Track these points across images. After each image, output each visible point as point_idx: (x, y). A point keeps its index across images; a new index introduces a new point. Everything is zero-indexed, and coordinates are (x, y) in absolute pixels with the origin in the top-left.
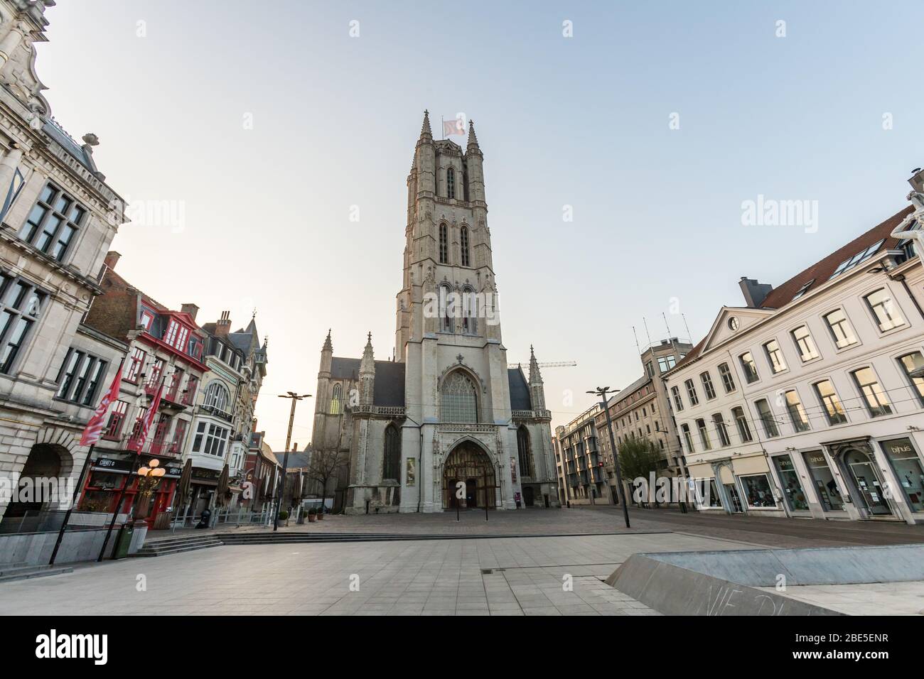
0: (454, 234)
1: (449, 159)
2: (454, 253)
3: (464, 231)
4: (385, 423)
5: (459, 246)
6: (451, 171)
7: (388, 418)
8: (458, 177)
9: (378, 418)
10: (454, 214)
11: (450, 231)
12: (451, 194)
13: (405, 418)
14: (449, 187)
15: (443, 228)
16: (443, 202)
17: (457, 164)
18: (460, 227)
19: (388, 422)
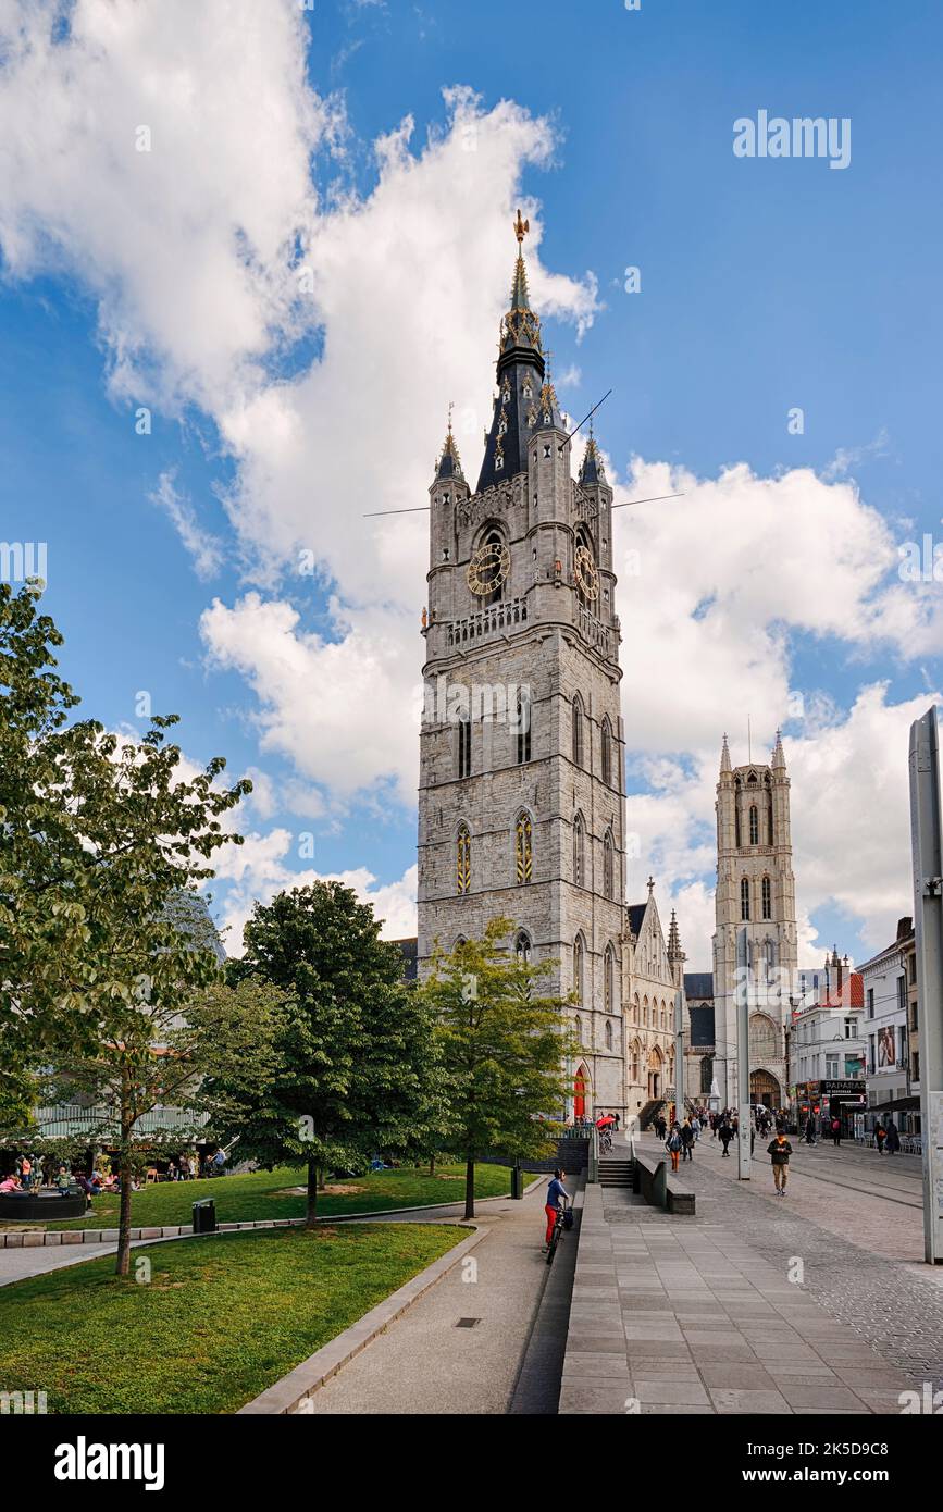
0: (756, 889)
1: (751, 794)
2: (757, 907)
3: (766, 882)
4: (700, 1058)
5: (761, 900)
6: (754, 811)
7: (702, 1054)
8: (762, 815)
9: (694, 1054)
10: (757, 865)
11: (751, 884)
12: (754, 839)
13: (714, 1054)
14: (752, 829)
15: (745, 883)
16: (745, 854)
17: (760, 798)
18: (761, 879)
19: (703, 1057)
